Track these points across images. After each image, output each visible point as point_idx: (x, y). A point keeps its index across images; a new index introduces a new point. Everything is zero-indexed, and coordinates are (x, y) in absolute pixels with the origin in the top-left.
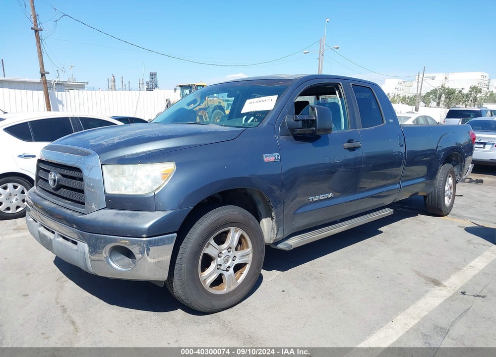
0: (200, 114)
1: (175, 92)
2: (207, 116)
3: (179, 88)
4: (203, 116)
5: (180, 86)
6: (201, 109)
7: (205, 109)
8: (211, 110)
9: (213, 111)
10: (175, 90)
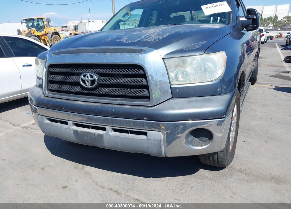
0: (43, 38)
1: (22, 24)
2: (48, 39)
3: (24, 21)
4: (46, 40)
5: (25, 20)
6: (43, 35)
7: (46, 35)
8: (51, 35)
9: (52, 36)
10: (22, 22)
